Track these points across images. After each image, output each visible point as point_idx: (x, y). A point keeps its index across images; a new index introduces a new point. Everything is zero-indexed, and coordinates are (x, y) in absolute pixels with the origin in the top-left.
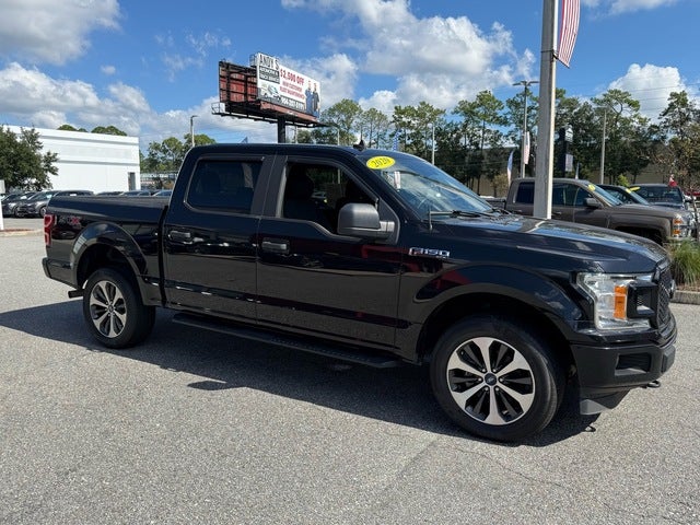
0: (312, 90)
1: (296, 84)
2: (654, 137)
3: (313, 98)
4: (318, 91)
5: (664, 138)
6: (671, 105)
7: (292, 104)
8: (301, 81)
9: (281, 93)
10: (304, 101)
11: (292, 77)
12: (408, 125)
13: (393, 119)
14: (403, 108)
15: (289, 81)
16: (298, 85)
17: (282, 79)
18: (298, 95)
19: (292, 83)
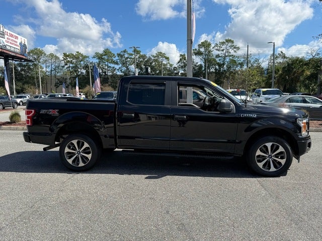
0: (23, 43)
1: (14, 39)
2: (175, 72)
3: (23, 46)
4: (26, 43)
5: (179, 72)
6: (181, 59)
7: (12, 49)
8: (16, 38)
9: (6, 43)
10: (19, 48)
11: (12, 36)
12: (71, 62)
13: (63, 59)
14: (68, 54)
15: (10, 38)
16: (16, 40)
17: (6, 36)
18: (15, 45)
19: (12, 38)
